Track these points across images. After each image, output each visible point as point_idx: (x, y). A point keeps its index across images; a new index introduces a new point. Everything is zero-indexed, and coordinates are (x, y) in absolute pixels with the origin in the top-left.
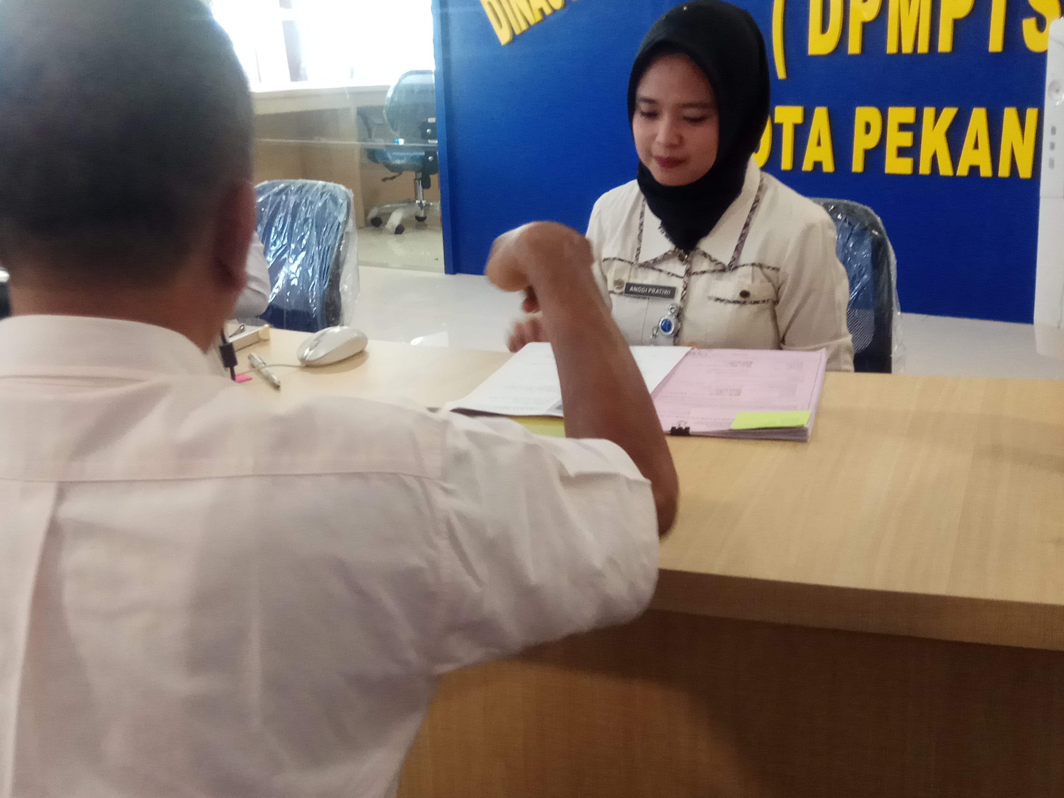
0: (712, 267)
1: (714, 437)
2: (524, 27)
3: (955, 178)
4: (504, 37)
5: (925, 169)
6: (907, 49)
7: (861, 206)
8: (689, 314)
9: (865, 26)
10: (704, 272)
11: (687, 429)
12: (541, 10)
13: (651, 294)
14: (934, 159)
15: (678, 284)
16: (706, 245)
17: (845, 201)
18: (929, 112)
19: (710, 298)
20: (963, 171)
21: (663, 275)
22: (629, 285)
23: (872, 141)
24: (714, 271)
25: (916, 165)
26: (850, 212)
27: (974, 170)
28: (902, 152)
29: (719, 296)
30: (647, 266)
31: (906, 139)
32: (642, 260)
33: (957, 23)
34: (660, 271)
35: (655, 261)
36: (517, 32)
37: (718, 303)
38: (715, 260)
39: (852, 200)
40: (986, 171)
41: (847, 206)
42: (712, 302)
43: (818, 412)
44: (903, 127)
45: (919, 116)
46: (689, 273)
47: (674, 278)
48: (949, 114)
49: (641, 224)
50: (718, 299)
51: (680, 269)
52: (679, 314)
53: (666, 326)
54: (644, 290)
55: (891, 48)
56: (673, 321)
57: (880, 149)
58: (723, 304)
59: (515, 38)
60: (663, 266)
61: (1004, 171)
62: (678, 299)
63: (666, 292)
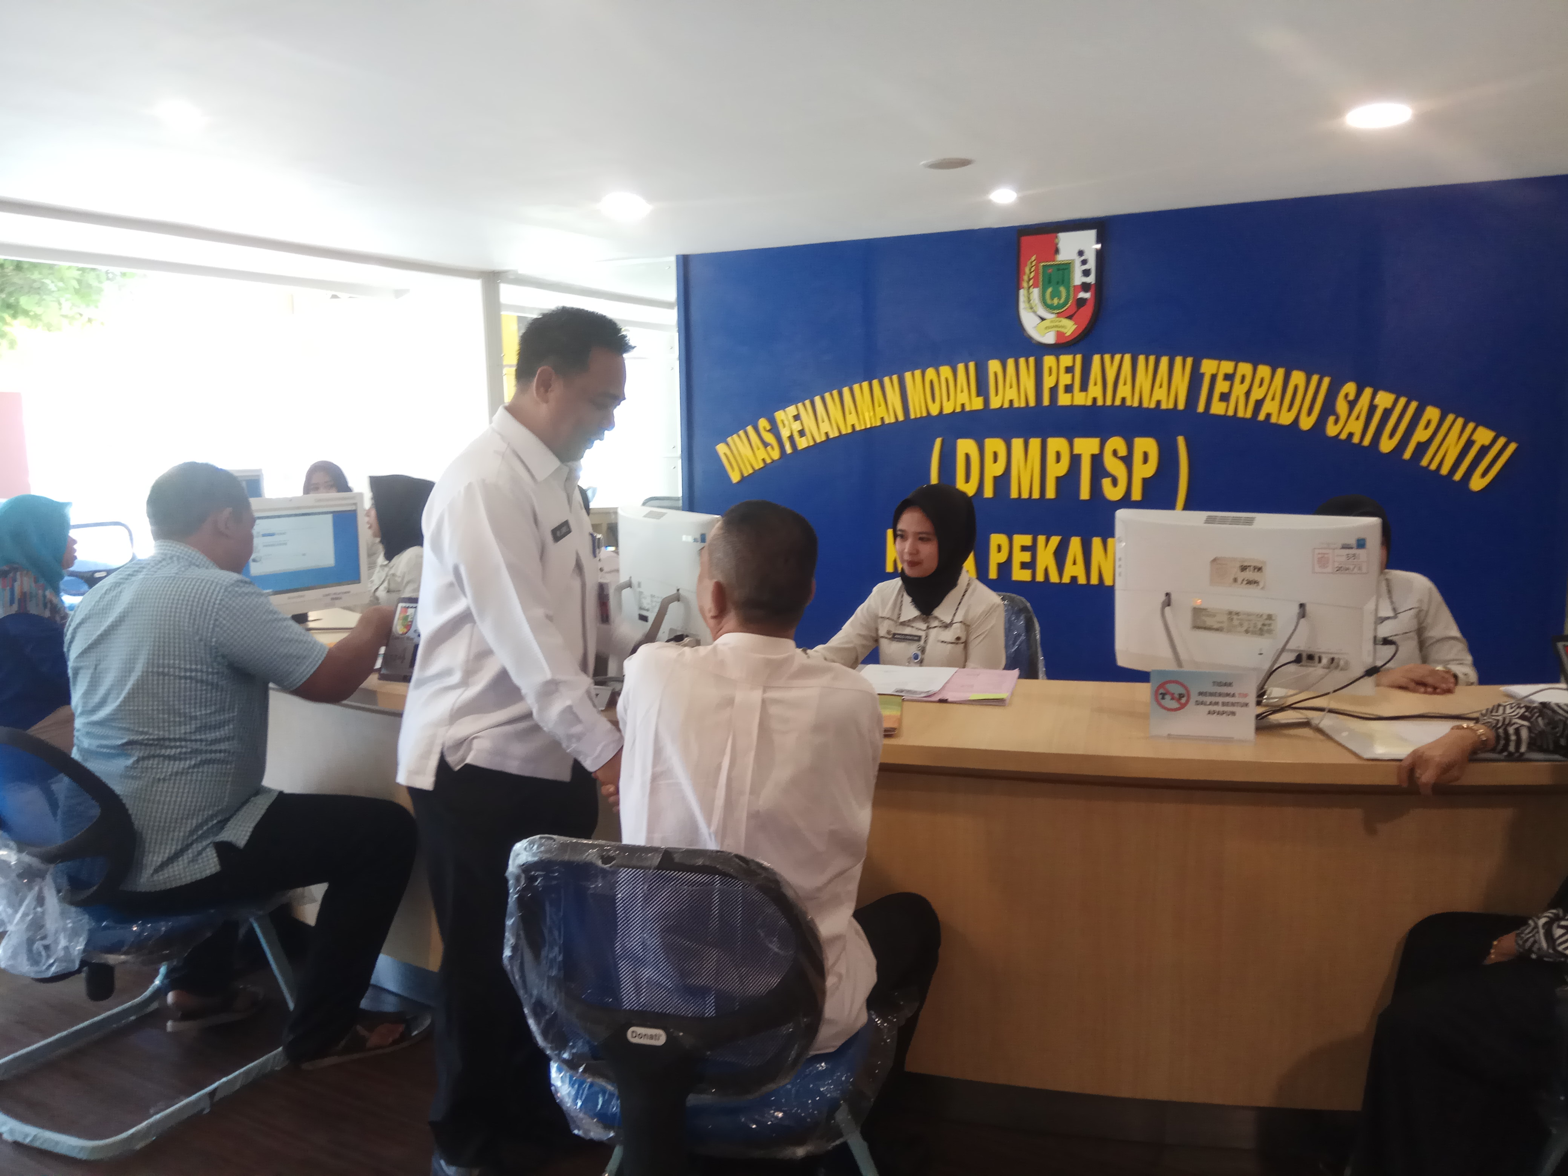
0: (940, 625)
1: (961, 704)
2: (751, 471)
3: (1060, 584)
4: (735, 477)
5: (1040, 578)
6: (1025, 495)
7: (1019, 597)
8: (928, 648)
9: (996, 479)
10: (935, 627)
11: (947, 700)
12: (764, 460)
13: (907, 639)
14: (1046, 571)
15: (922, 634)
16: (938, 612)
17: (1008, 594)
18: (1041, 539)
19: (938, 641)
20: (1066, 579)
21: (914, 629)
22: (895, 634)
23: (1002, 557)
24: (940, 627)
25: (1034, 575)
26: (1011, 600)
27: (1074, 579)
28: (1024, 566)
29: (943, 640)
30: (903, 624)
31: (1026, 557)
32: (902, 619)
33: (1058, 479)
34: (913, 627)
35: (909, 621)
36: (746, 474)
37: (943, 644)
38: (941, 621)
39: (1013, 593)
40: (1082, 580)
41: (1010, 597)
42: (940, 644)
43: (1012, 694)
44: (1024, 548)
45: (1035, 541)
46: (928, 628)
47: (920, 631)
48: (1055, 540)
49: (902, 601)
50: (943, 642)
51: (923, 626)
52: (923, 650)
53: (916, 657)
54: (903, 637)
55: (1014, 494)
56: (919, 653)
57: (1008, 563)
58: (945, 644)
59: (743, 479)
60: (914, 625)
61: (1094, 581)
62: (922, 642)
63: (916, 638)
